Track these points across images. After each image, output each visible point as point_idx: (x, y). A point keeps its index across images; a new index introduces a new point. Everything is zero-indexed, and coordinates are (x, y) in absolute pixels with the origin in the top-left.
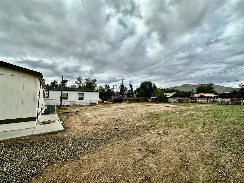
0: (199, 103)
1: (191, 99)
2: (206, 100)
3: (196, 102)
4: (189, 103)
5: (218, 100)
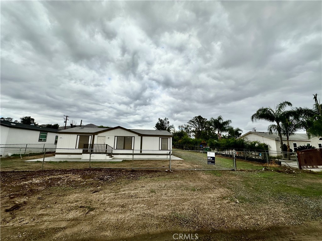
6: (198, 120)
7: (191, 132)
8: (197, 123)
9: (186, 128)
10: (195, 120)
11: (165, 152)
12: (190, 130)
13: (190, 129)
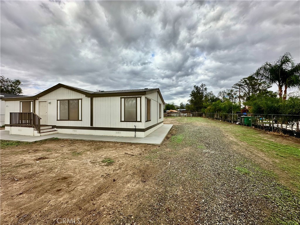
0: (172, 116)
1: (168, 114)
2: (176, 114)
3: (171, 116)
5: (181, 114)
6: (248, 82)
7: (236, 98)
8: (246, 86)
9: (229, 94)
10: (243, 82)
11: (131, 125)
12: (235, 96)
13: (235, 94)
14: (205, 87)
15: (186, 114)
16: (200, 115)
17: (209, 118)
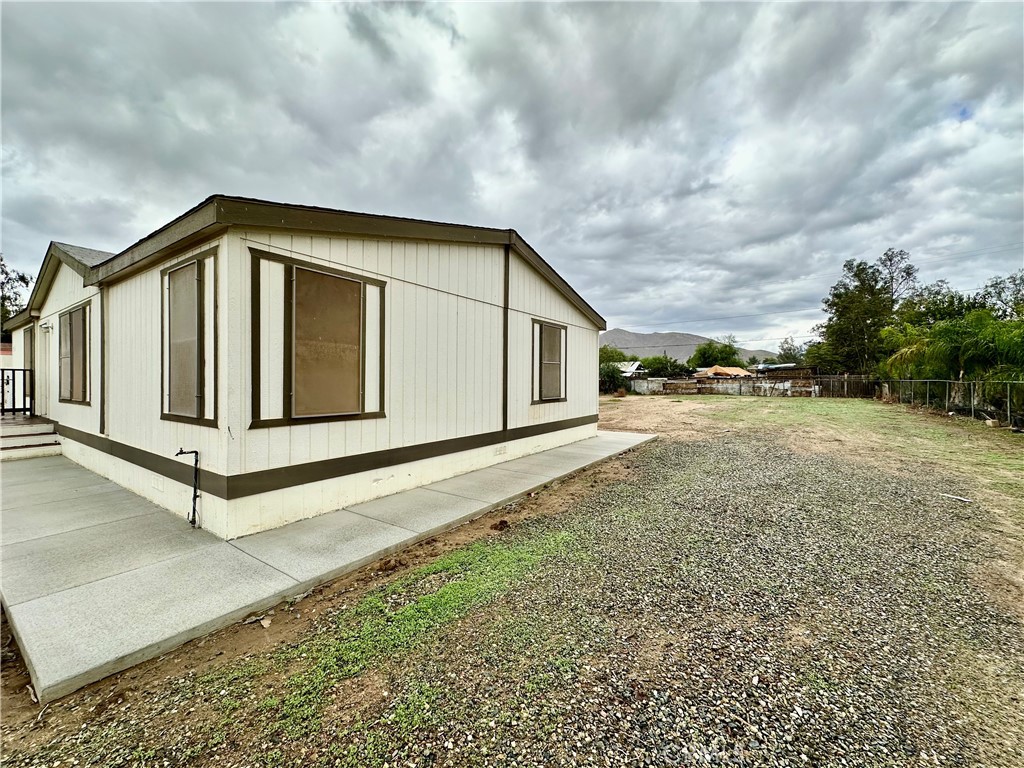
1: (699, 382)
2: (736, 385)
3: (712, 392)
4: (693, 394)
5: (763, 384)
14: (903, 265)
15: (788, 385)
16: (868, 392)
17: (914, 408)
